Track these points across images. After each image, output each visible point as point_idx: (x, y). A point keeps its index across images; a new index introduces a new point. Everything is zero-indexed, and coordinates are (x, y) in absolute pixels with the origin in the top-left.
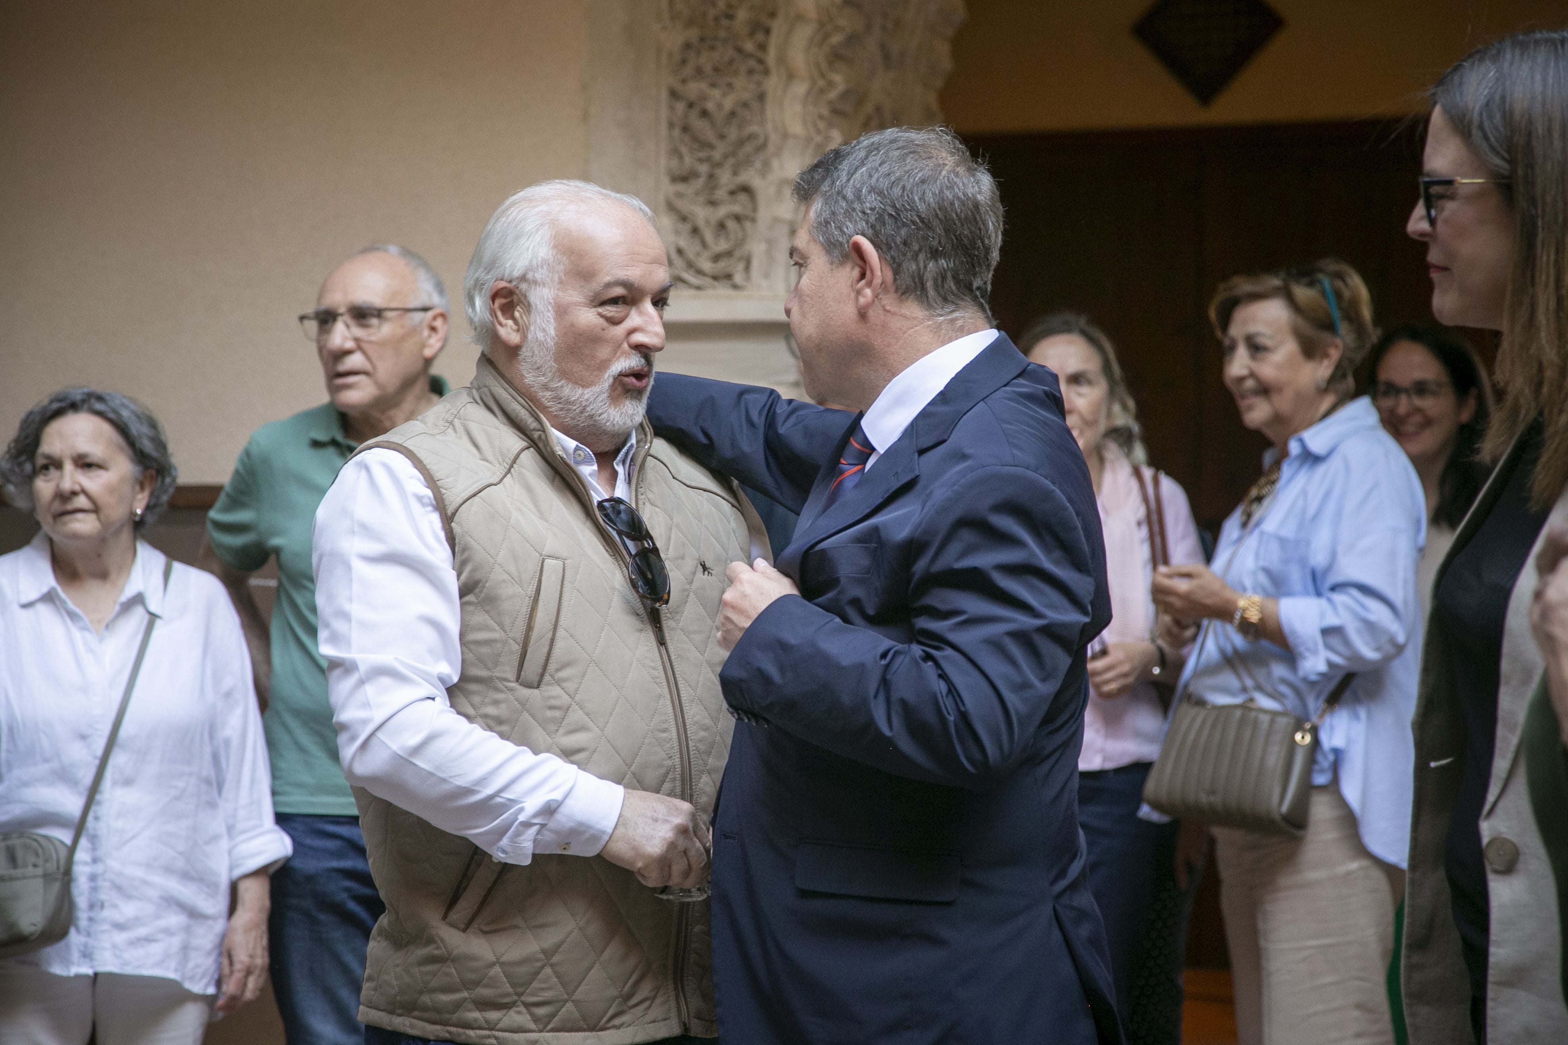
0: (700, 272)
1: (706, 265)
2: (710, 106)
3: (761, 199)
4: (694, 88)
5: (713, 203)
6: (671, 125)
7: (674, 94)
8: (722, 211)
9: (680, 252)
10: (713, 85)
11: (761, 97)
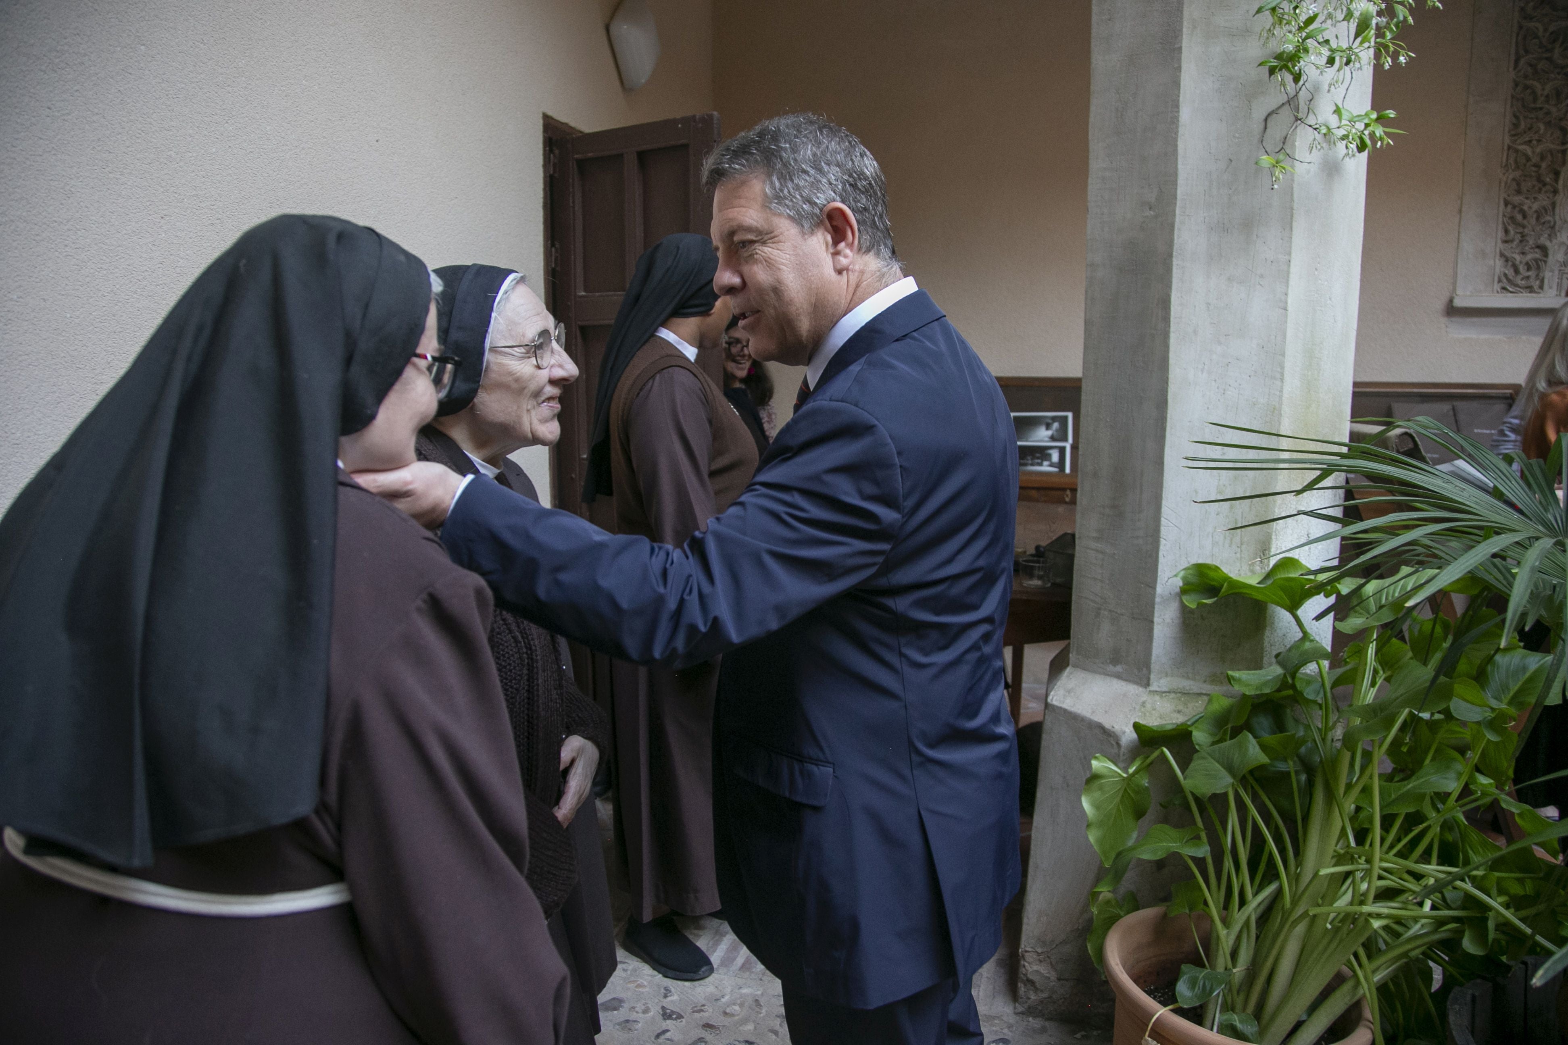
0: (1517, 286)
1: (1520, 282)
2: (1525, 208)
3: (1550, 253)
4: (1517, 199)
5: (1523, 253)
6: (1504, 216)
7: (1506, 203)
8: (1529, 257)
9: (1505, 275)
10: (1527, 198)
11: (1554, 205)
